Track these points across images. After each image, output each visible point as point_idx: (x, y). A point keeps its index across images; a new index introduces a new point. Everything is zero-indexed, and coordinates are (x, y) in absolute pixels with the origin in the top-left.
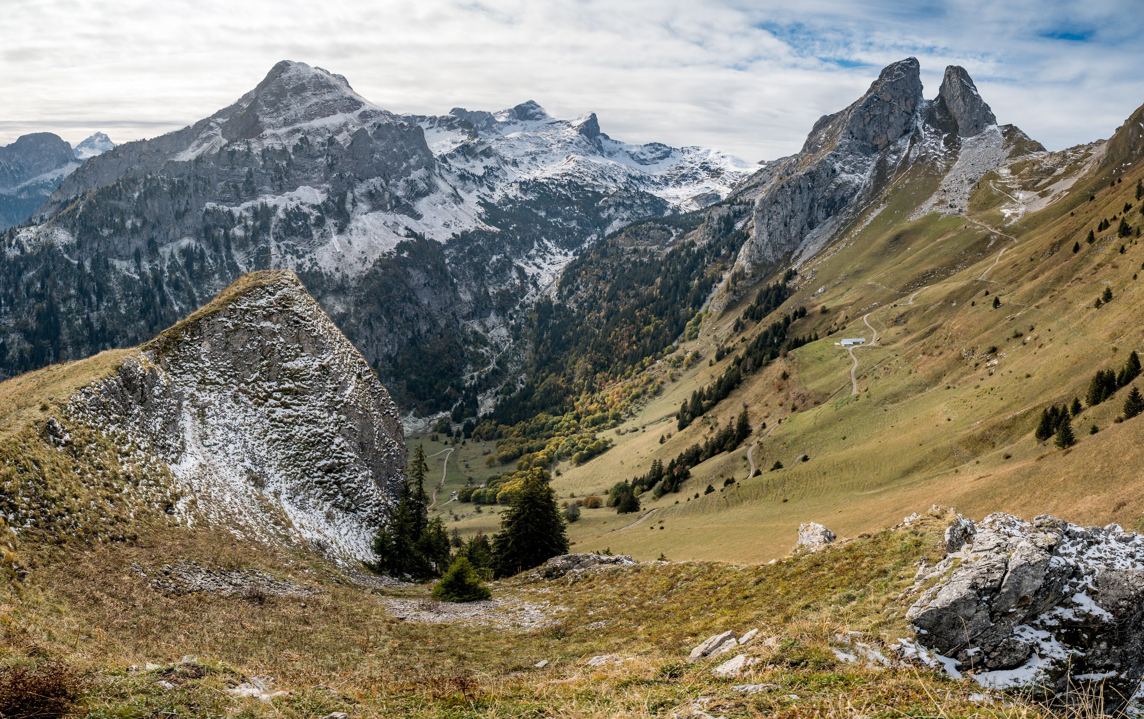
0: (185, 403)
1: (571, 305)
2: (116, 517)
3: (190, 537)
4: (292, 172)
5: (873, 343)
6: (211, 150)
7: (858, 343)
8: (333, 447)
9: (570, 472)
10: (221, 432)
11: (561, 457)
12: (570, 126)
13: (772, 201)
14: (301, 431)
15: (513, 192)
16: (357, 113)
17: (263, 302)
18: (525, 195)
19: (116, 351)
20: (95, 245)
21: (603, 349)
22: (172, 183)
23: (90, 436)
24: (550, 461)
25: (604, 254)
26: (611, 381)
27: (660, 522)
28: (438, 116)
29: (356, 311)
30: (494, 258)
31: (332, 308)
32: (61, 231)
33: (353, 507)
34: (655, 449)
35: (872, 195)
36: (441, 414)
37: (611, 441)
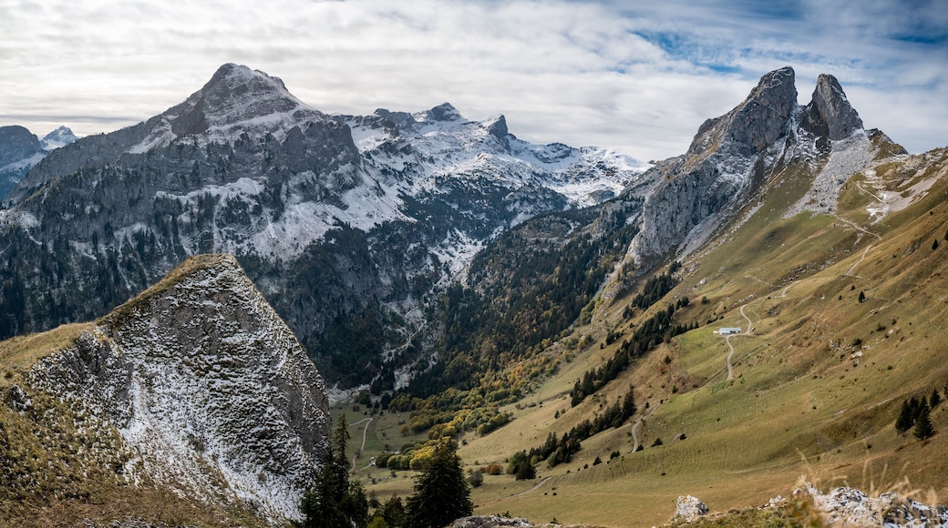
0: (135, 373)
1: (479, 290)
2: (71, 476)
3: (137, 495)
4: (234, 165)
5: (748, 333)
6: (162, 144)
7: (735, 332)
8: (266, 415)
9: (475, 441)
10: (167, 400)
11: (466, 428)
12: (481, 127)
13: (661, 198)
14: (237, 400)
15: (430, 186)
16: (292, 112)
17: (205, 283)
18: (440, 189)
19: (74, 325)
20: (58, 228)
21: (506, 331)
22: (127, 173)
23: (49, 401)
24: (457, 432)
25: (509, 245)
26: (513, 360)
27: (553, 489)
28: (364, 116)
29: (288, 292)
30: (412, 246)
31: (267, 289)
32: (28, 215)
33: (283, 470)
34: (550, 423)
35: (750, 194)
36: (362, 387)
37: (512, 414)
